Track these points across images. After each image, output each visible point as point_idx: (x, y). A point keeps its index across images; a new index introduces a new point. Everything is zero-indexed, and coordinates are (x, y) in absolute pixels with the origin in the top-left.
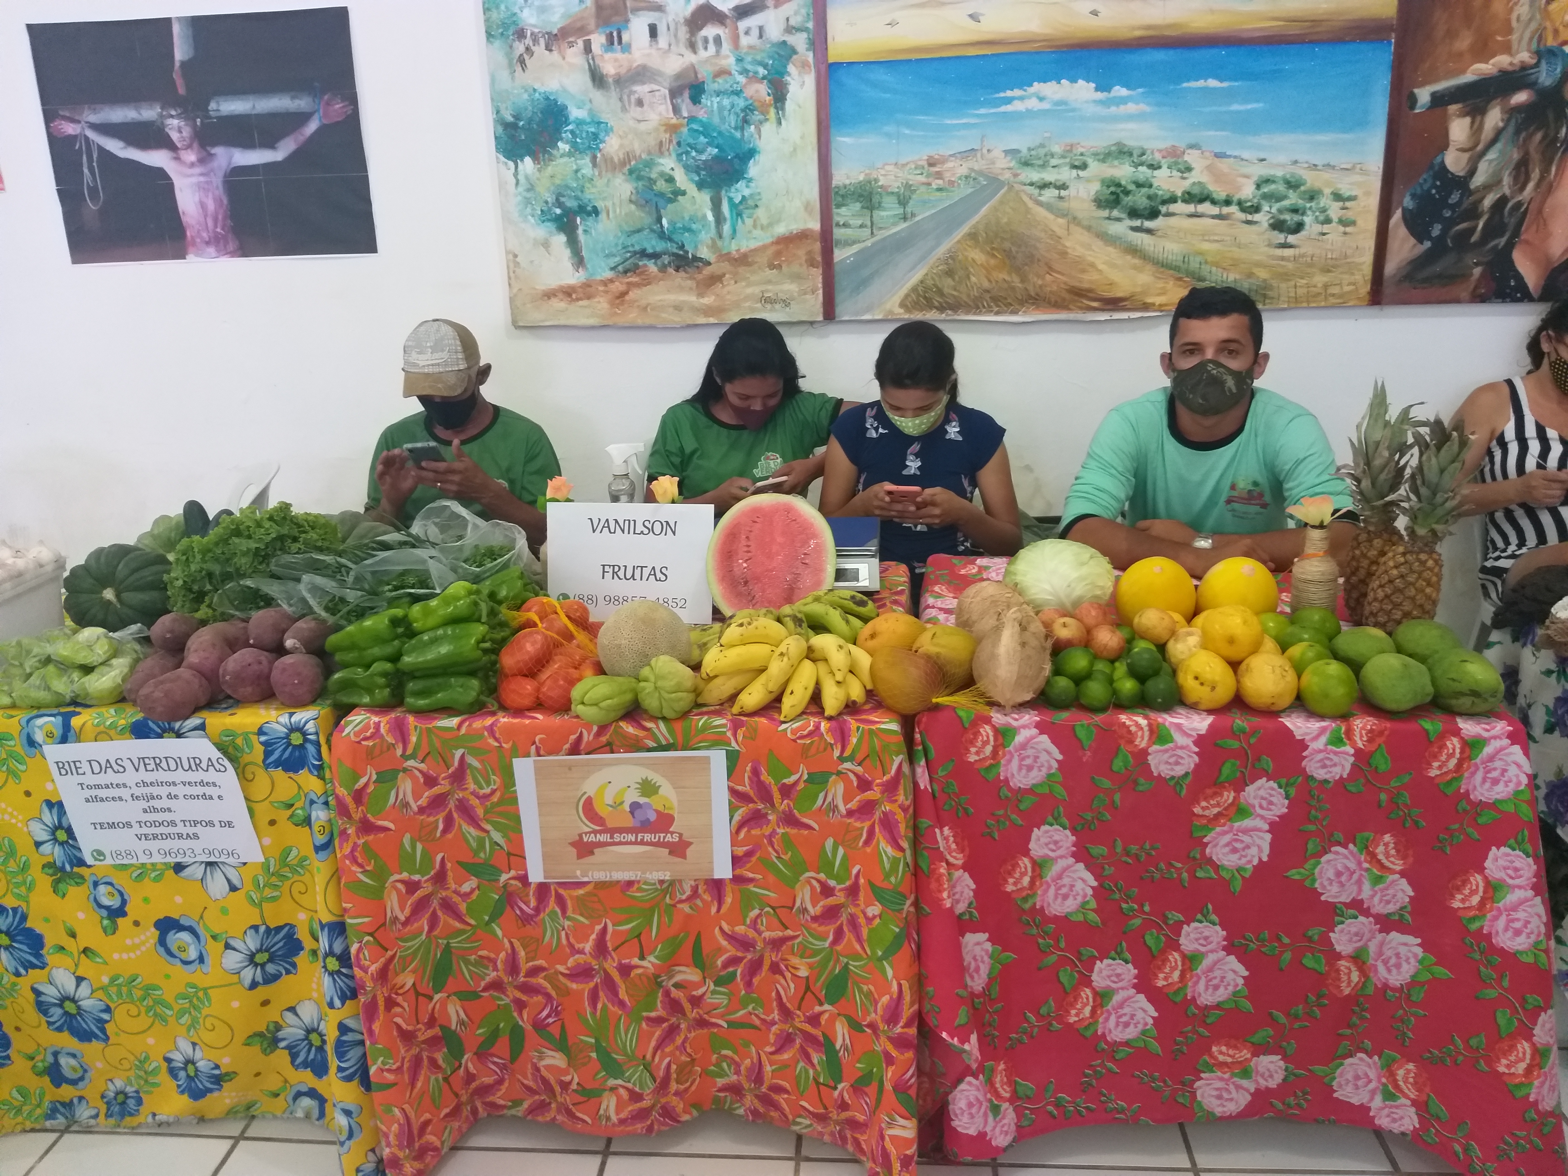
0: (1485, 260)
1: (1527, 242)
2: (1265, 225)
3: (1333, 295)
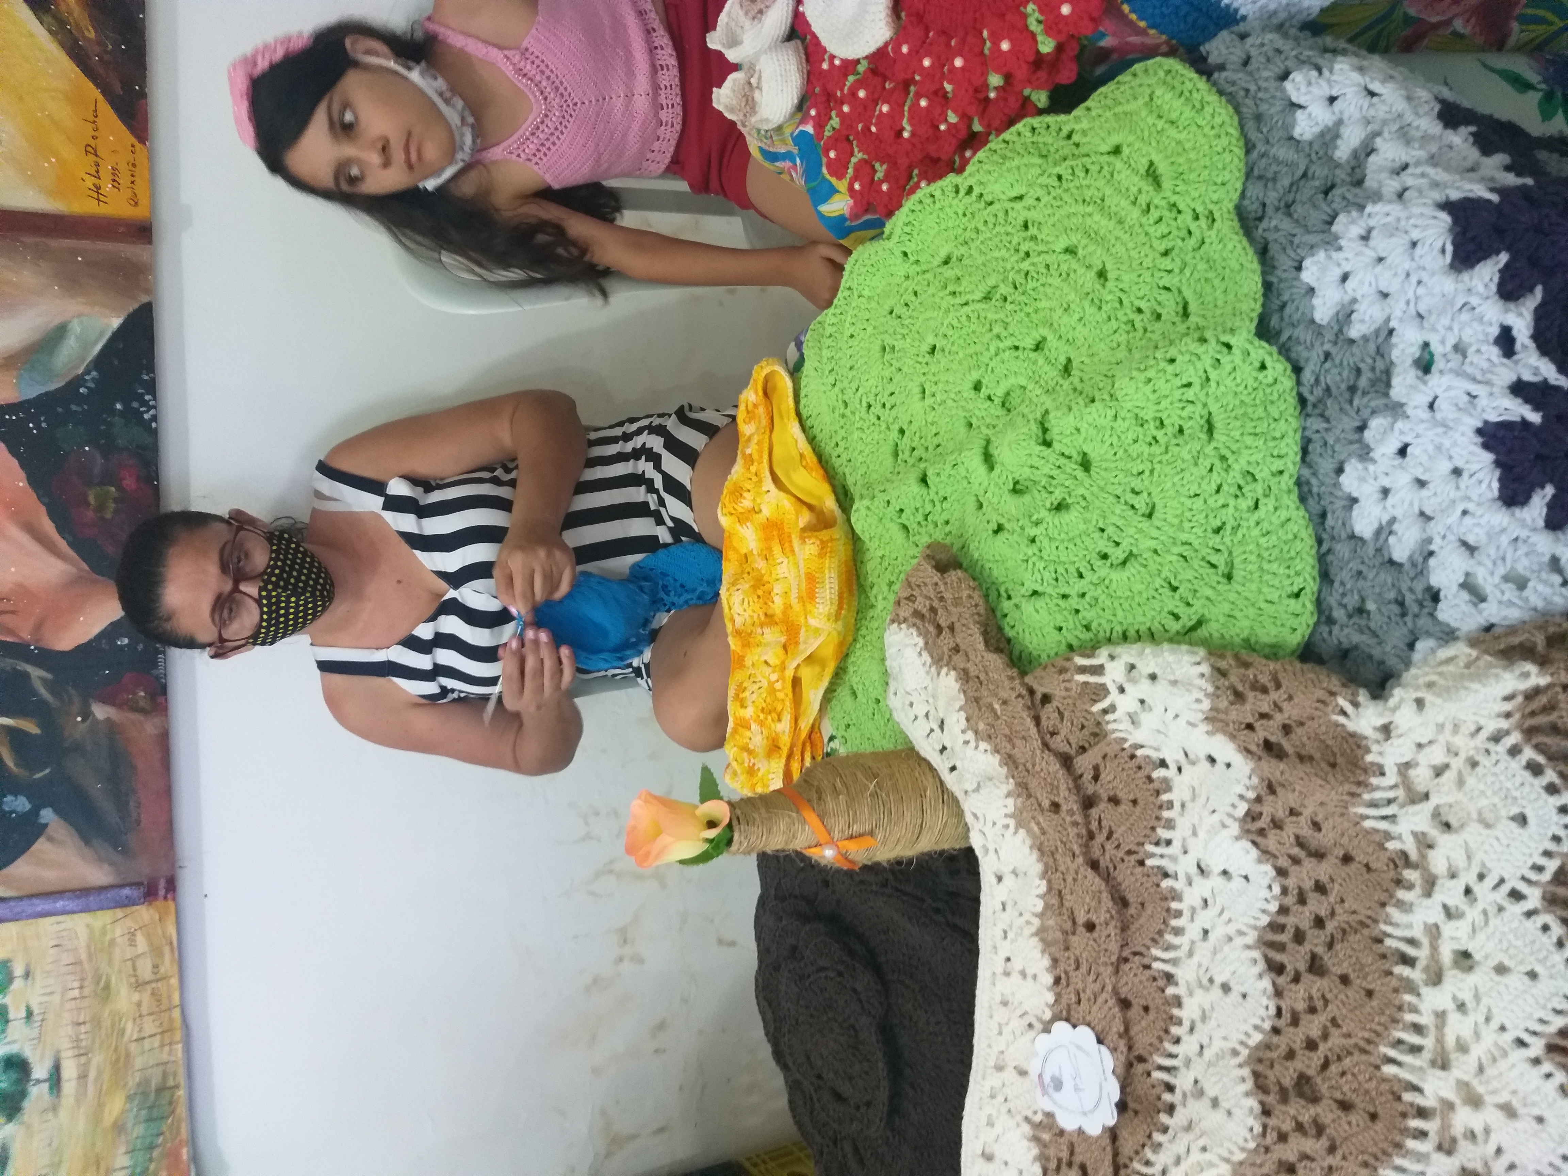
0: (77, 700)
1: (38, 627)
2: (10, 1126)
3: (156, 967)
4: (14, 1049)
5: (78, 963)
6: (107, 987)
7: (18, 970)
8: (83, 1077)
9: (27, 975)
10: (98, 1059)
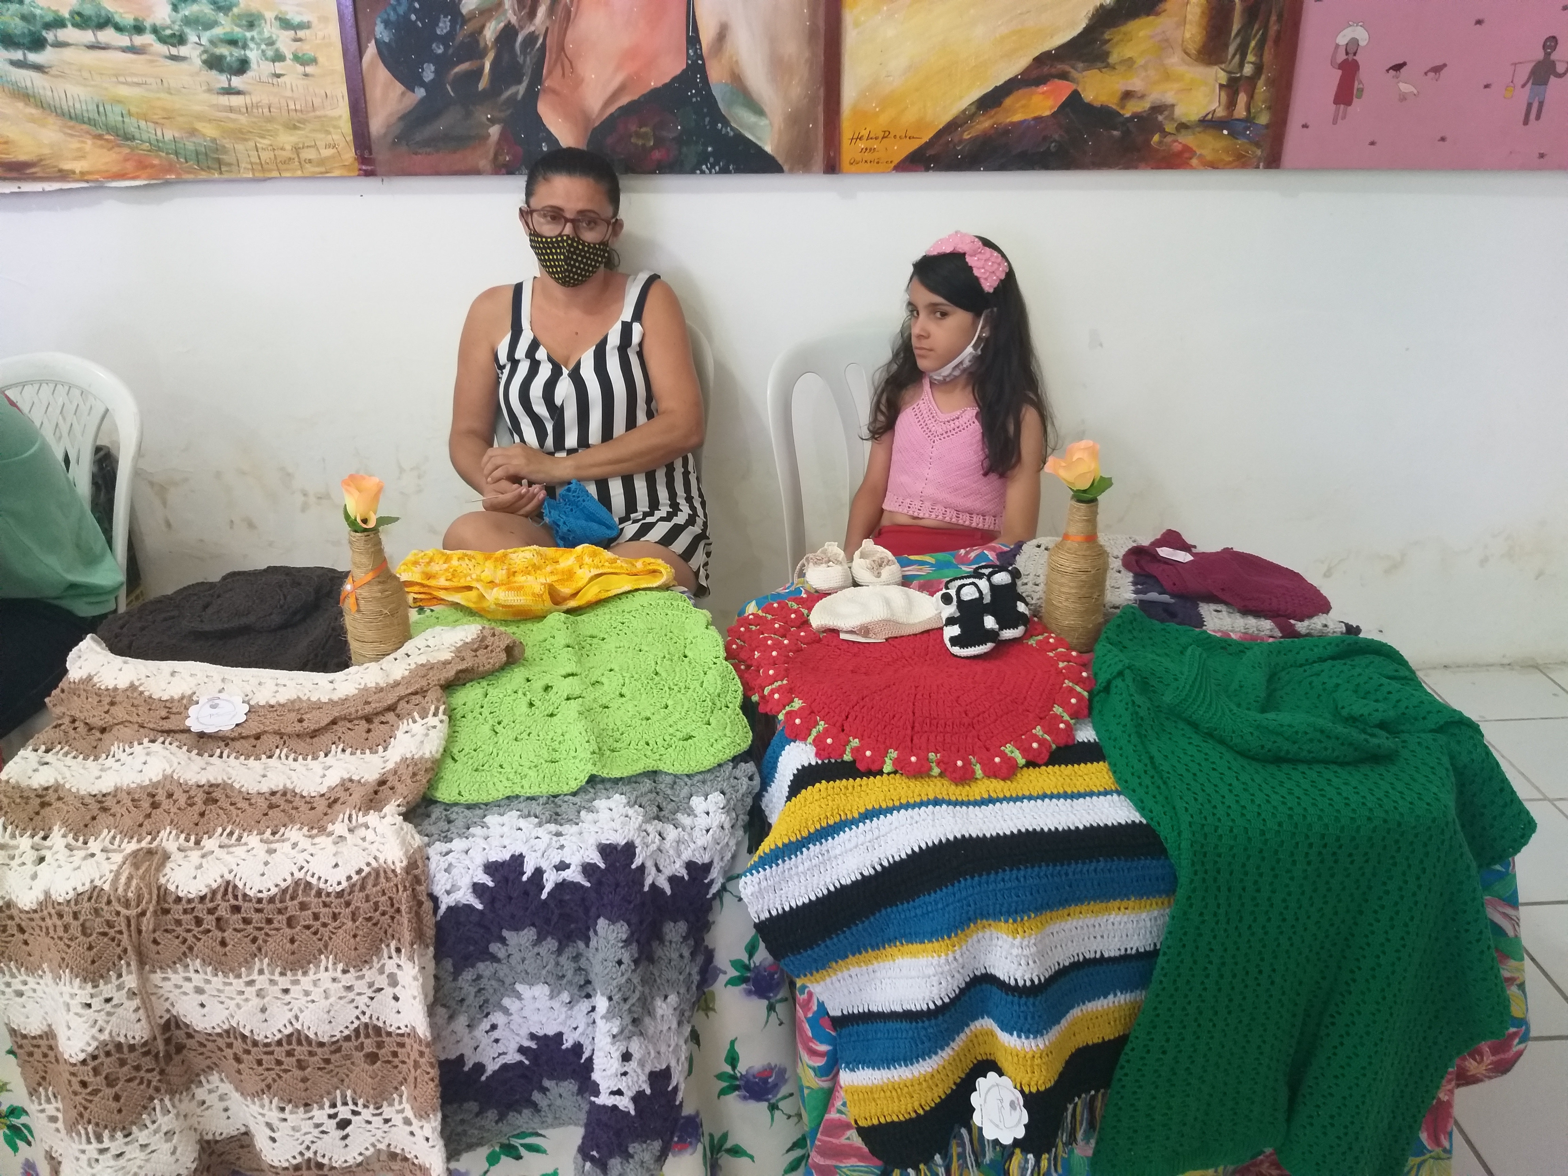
0: (502, 115)
1: (554, 91)
2: (198, 62)
3: (310, 161)
4: (254, 65)
5: (314, 109)
6: (295, 128)
7: (309, 69)
8: (231, 109)
9: (306, 75)
10: (243, 119)
